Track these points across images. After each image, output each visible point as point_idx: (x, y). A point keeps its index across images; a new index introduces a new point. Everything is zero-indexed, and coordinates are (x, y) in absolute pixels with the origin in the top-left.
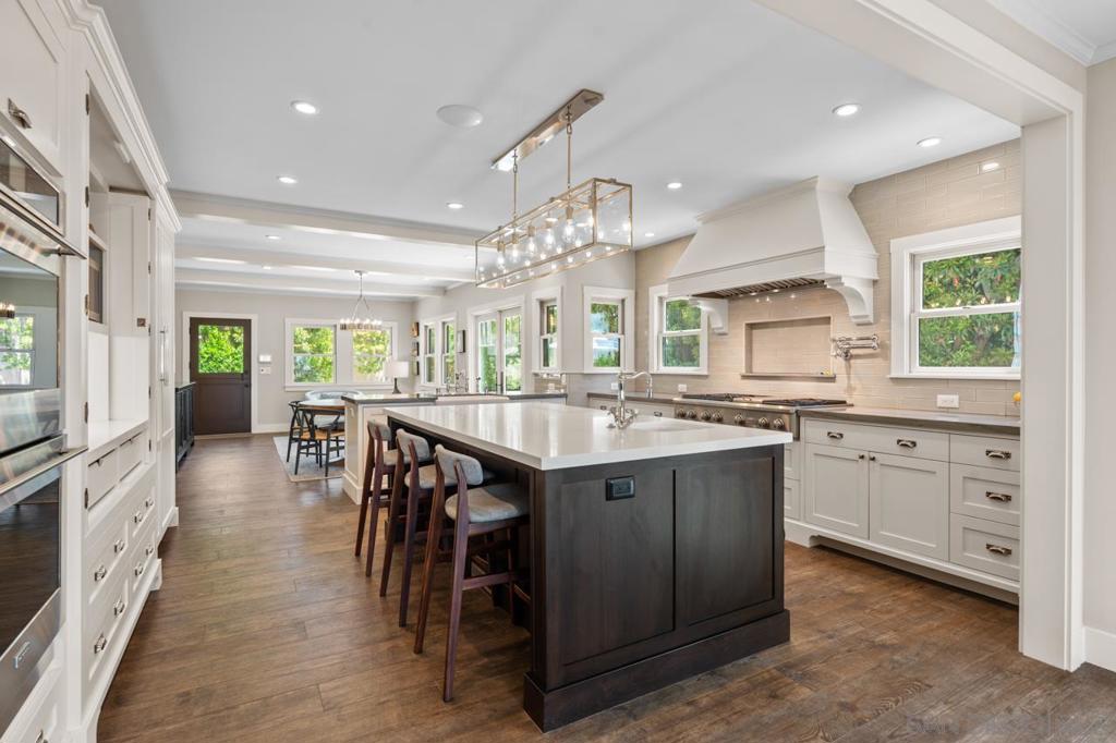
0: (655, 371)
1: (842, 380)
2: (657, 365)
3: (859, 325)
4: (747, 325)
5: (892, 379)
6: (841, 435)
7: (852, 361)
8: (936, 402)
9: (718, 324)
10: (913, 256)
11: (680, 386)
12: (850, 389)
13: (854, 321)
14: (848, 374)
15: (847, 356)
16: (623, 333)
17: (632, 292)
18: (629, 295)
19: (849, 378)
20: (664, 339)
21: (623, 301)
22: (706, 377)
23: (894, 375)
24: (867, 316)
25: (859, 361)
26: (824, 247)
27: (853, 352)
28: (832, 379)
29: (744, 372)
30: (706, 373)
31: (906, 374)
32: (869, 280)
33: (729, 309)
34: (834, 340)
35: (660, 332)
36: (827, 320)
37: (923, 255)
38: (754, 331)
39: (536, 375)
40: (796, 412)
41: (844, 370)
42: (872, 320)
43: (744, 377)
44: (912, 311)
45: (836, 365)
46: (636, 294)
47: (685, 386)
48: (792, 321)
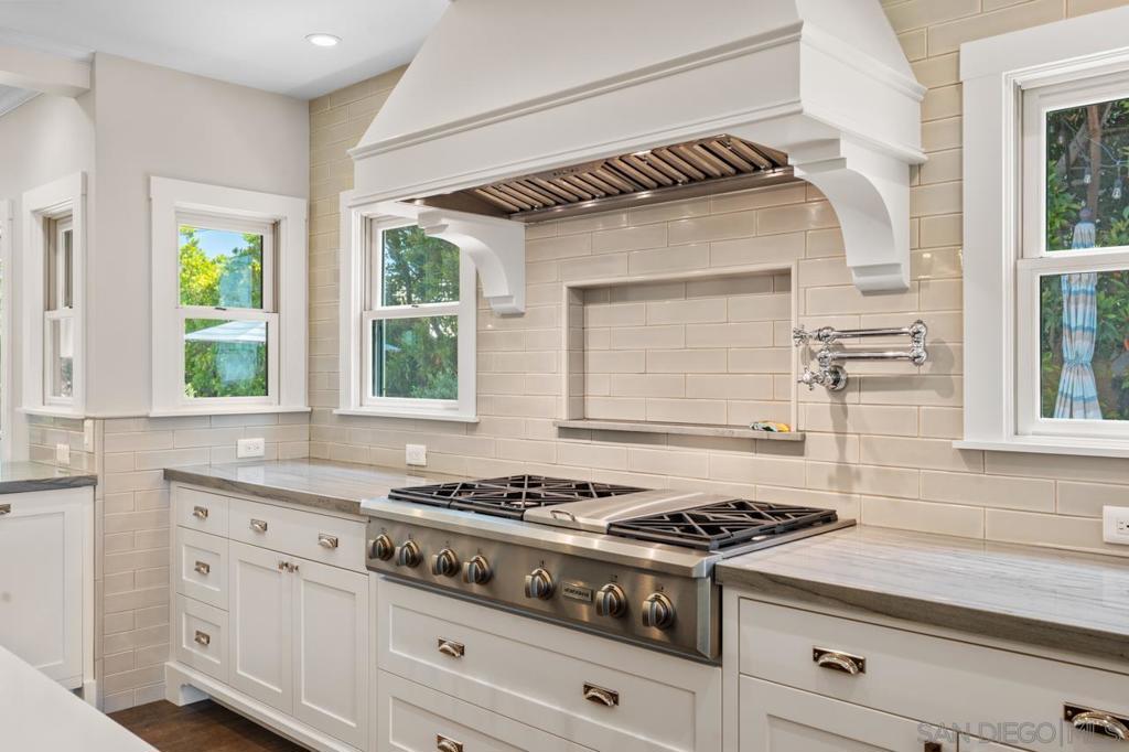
0: (353, 408)
1: (822, 448)
2: (358, 393)
3: (866, 293)
4: (573, 290)
5: (967, 453)
6: (860, 665)
7: (851, 397)
8: (1100, 526)
9: (499, 287)
10: (1021, 93)
11: (410, 447)
12: (845, 476)
13: (856, 279)
14: (841, 432)
15: (838, 383)
16: (276, 309)
17: (303, 204)
18: (292, 212)
19: (842, 444)
20: (378, 325)
21: (276, 225)
22: (471, 427)
23: (971, 441)
24: (894, 267)
25: (867, 396)
26: (798, 27)
27: (852, 369)
28: (796, 446)
29: (563, 416)
30: (471, 417)
31: (1005, 441)
32: (900, 159)
33: (530, 248)
34: (801, 336)
35: (367, 306)
36: (780, 279)
37: (1044, 90)
38: (591, 308)
39: (32, 418)
40: (714, 571)
41: (827, 423)
42: (904, 277)
43: (565, 431)
44: (1020, 254)
45: (807, 408)
46: (311, 209)
47: (422, 448)
48: (687, 282)
